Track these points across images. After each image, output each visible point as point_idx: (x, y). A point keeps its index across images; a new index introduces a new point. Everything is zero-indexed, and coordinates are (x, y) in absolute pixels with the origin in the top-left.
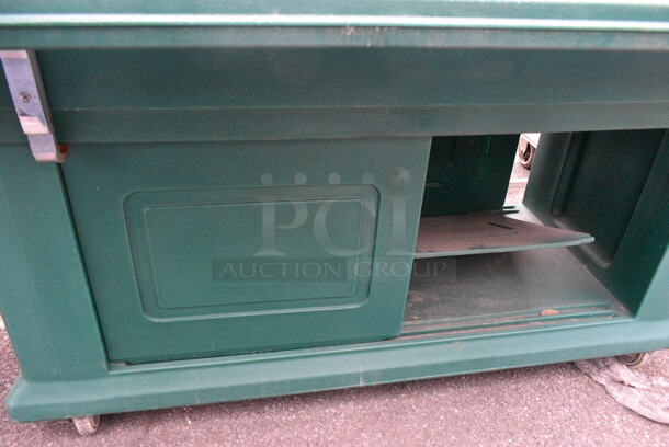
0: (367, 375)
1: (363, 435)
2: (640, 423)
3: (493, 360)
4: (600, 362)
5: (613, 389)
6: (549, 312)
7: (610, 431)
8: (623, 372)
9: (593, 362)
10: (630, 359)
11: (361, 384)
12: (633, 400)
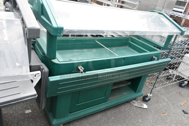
0: (104, 108)
1: (103, 118)
2: (137, 108)
3: (119, 103)
4: (131, 101)
5: (133, 104)
6: (125, 94)
7: (134, 110)
8: (134, 101)
9: (130, 101)
10: (135, 99)
11: (103, 110)
12: (136, 105)
